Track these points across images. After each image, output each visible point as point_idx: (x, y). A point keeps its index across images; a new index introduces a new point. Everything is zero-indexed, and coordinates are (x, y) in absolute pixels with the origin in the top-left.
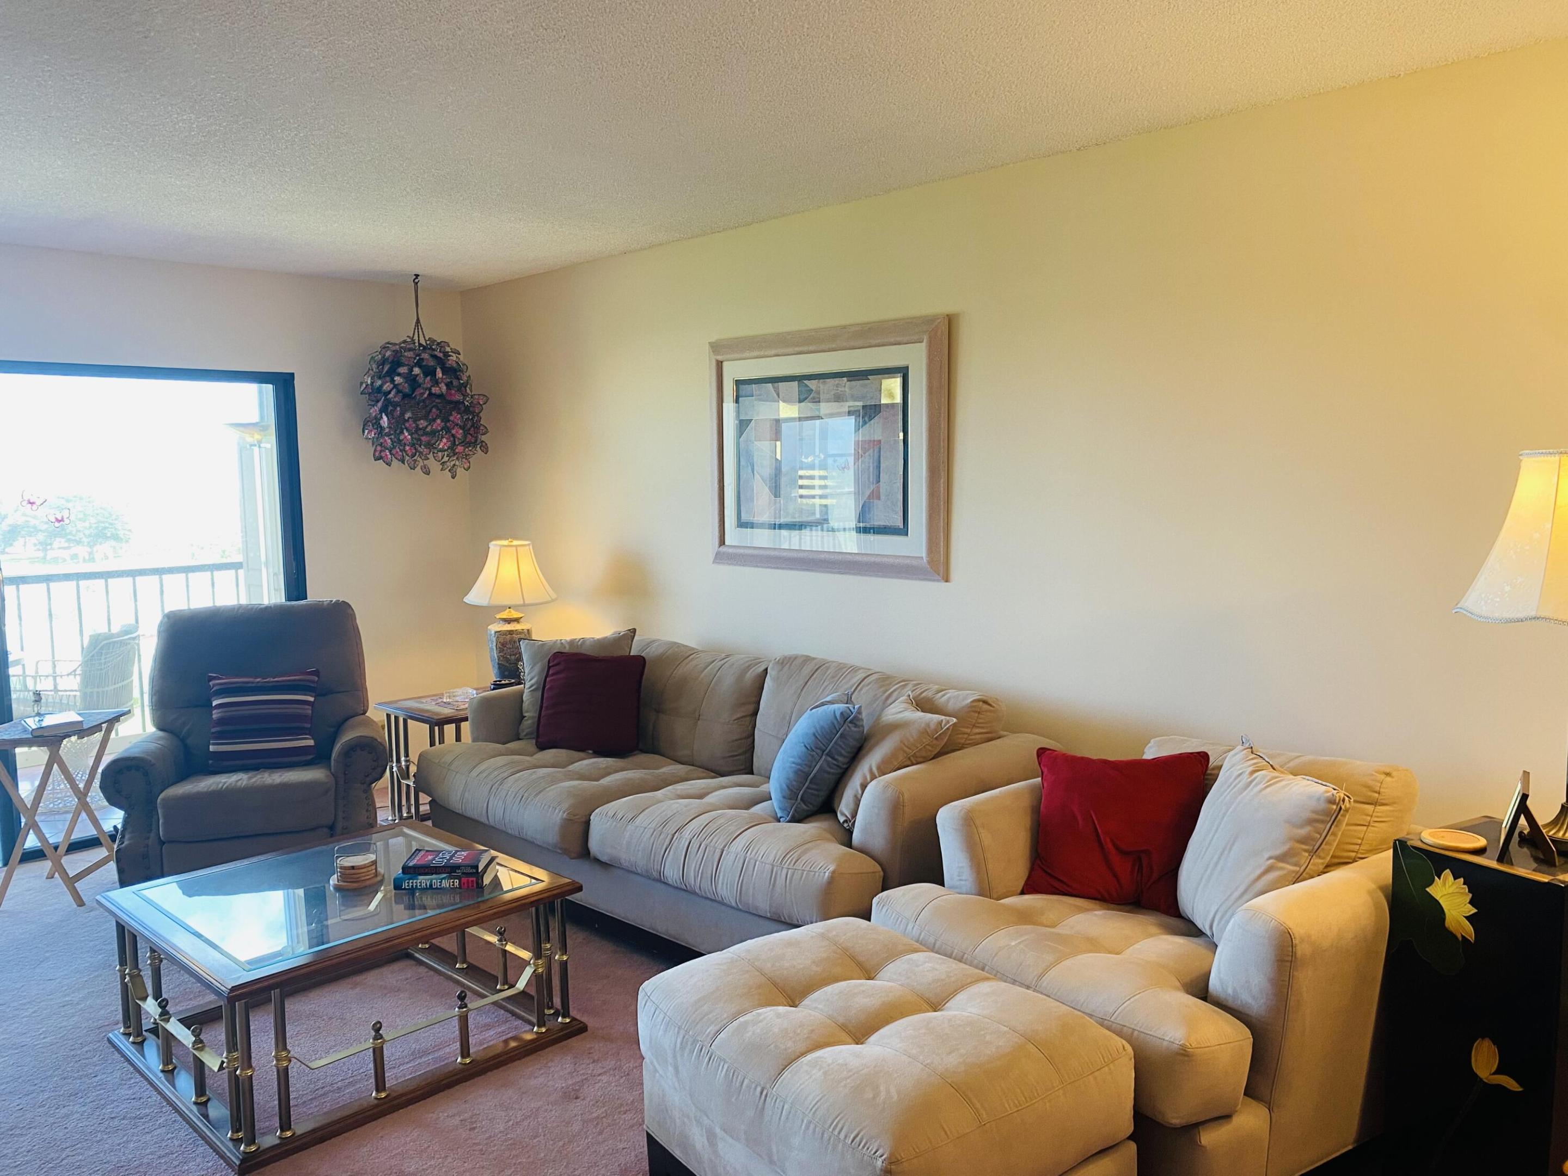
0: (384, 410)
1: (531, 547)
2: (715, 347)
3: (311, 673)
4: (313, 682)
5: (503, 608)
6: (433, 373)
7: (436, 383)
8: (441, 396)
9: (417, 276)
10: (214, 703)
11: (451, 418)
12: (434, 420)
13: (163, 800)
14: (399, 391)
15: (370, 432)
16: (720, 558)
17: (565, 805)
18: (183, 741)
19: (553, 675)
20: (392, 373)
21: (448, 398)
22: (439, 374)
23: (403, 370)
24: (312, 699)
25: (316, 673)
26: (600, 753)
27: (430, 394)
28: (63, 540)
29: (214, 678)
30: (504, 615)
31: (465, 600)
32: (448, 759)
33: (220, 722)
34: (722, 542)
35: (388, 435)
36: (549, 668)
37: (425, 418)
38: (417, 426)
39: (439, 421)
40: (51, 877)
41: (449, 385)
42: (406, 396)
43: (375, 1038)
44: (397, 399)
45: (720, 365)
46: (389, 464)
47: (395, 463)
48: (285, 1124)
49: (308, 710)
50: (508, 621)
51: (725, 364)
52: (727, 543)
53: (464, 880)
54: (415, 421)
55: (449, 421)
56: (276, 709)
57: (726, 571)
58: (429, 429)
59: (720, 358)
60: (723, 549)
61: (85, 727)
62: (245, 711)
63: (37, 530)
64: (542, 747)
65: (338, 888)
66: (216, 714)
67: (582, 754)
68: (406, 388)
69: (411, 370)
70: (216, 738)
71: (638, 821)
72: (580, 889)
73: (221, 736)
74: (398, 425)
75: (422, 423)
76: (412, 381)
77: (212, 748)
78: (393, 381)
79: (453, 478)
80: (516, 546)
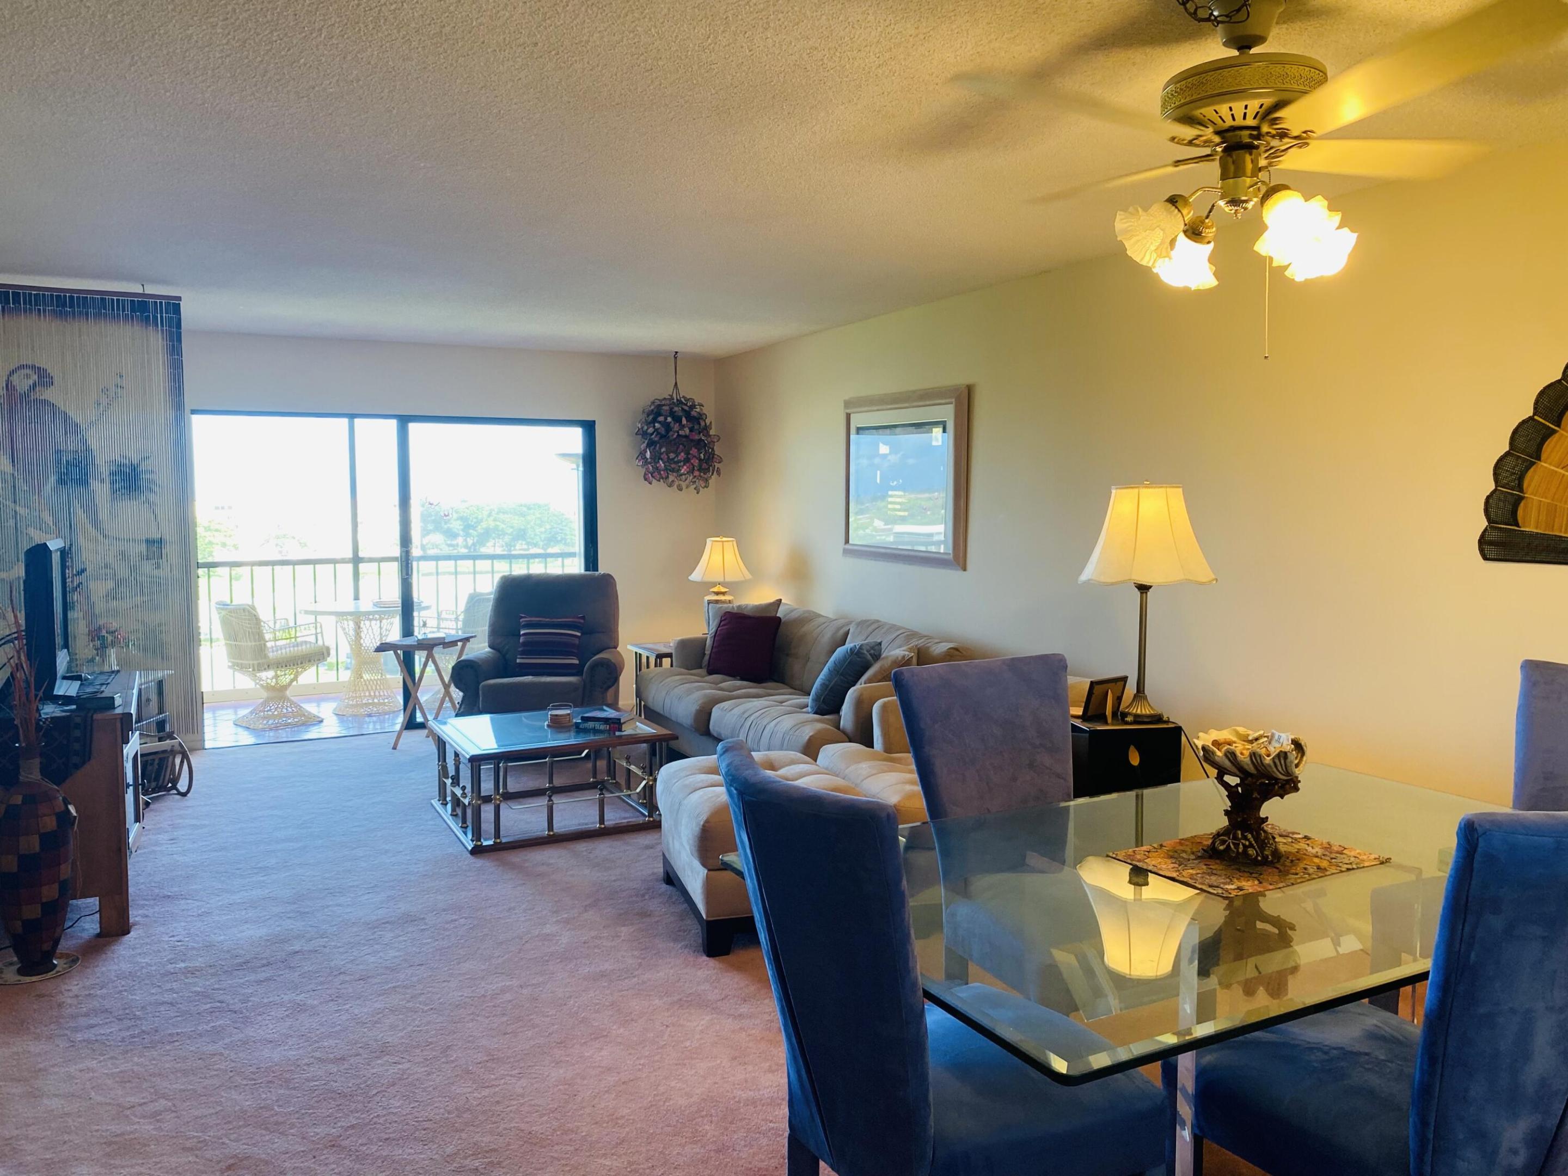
0: (649, 446)
1: (735, 543)
2: (847, 404)
3: (581, 618)
4: (580, 623)
5: (714, 584)
6: (680, 421)
7: (682, 427)
8: (686, 437)
9: (676, 352)
10: (522, 632)
11: (691, 452)
12: (680, 453)
13: (484, 686)
14: (658, 433)
15: (640, 461)
16: (846, 552)
17: (700, 702)
18: (504, 656)
19: (724, 625)
20: (654, 420)
21: (691, 438)
22: (684, 421)
23: (661, 419)
24: (579, 634)
25: (583, 618)
26: (742, 679)
27: (679, 435)
28: (524, 543)
29: (522, 617)
30: (715, 589)
31: (690, 578)
32: (651, 675)
33: (524, 644)
34: (847, 541)
35: (650, 463)
36: (721, 622)
37: (675, 452)
38: (668, 457)
39: (682, 454)
40: (428, 737)
41: (691, 430)
42: (662, 437)
43: (549, 801)
44: (656, 439)
45: (848, 417)
46: (650, 483)
47: (654, 481)
48: (497, 834)
49: (577, 641)
50: (717, 593)
51: (852, 415)
52: (850, 542)
53: (612, 725)
54: (667, 454)
55: (689, 454)
56: (557, 639)
57: (851, 561)
58: (676, 460)
59: (848, 411)
60: (847, 547)
61: (446, 641)
62: (536, 638)
63: (505, 534)
64: (710, 672)
65: (548, 726)
66: (522, 640)
67: (730, 678)
68: (663, 431)
69: (666, 419)
70: (521, 655)
71: (733, 711)
72: (677, 738)
73: (525, 653)
74: (656, 458)
75: (672, 455)
76: (667, 427)
77: (518, 661)
78: (654, 426)
79: (698, 493)
80: (723, 542)
